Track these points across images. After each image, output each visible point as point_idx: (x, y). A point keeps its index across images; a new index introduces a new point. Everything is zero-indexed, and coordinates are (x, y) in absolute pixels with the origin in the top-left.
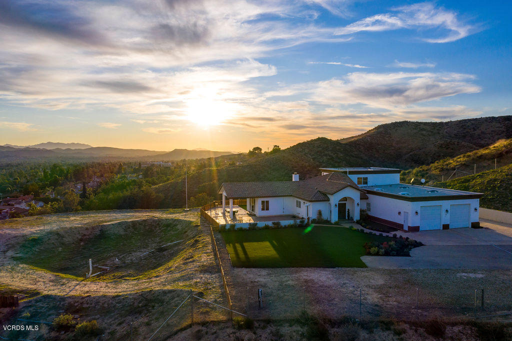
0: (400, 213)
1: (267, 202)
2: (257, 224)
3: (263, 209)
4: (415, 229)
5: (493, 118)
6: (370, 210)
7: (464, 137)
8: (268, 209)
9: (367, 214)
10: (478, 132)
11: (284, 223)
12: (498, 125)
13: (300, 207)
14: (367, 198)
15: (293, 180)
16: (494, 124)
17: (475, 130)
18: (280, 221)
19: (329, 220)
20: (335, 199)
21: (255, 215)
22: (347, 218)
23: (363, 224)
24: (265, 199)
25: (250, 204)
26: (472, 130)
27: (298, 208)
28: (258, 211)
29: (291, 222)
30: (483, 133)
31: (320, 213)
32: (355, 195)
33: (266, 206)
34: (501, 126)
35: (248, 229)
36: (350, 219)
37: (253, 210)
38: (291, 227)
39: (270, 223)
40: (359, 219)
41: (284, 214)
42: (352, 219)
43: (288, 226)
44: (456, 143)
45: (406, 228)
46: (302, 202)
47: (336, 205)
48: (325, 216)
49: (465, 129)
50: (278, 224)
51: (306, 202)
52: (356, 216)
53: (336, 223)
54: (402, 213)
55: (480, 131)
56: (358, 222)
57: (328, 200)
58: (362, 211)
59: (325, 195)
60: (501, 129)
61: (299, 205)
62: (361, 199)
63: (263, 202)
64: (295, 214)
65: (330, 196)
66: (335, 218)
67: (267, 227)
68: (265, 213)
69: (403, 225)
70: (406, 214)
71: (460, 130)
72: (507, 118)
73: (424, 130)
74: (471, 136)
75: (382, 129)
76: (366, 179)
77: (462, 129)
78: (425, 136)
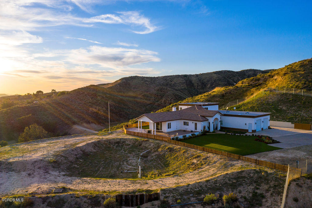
3: (168, 128)
4: (254, 131)
5: (179, 75)
10: (173, 83)
12: (182, 79)
13: (188, 125)
16: (180, 78)
17: (171, 81)
19: (209, 130)
23: (226, 131)
24: (169, 122)
26: (170, 82)
27: (186, 126)
30: (175, 83)
31: (204, 127)
37: (158, 129)
45: (250, 131)
46: (190, 122)
47: (213, 122)
49: (167, 81)
51: (194, 122)
52: (219, 128)
54: (247, 124)
58: (221, 125)
60: (183, 81)
65: (208, 118)
69: (248, 130)
70: (250, 124)
71: (164, 82)
72: (185, 76)
73: (146, 81)
74: (170, 85)
75: (124, 80)
76: (207, 108)
77: (165, 81)
78: (147, 84)
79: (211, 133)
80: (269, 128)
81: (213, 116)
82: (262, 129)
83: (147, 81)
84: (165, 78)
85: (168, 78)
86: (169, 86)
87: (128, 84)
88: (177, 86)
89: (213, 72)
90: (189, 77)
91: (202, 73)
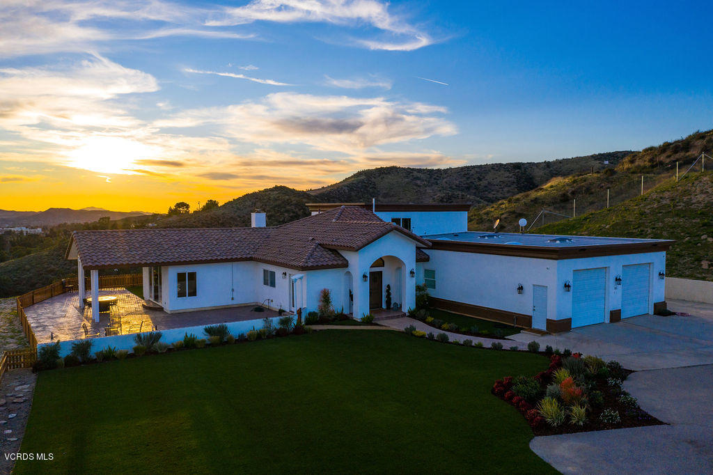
0: (521, 289)
1: (192, 276)
2: (159, 336)
3: (181, 294)
5: (501, 165)
6: (434, 286)
7: (468, 188)
8: (193, 293)
9: (427, 295)
10: (484, 183)
11: (238, 327)
12: (507, 174)
13: (273, 284)
14: (427, 259)
15: (253, 225)
16: (502, 172)
17: (480, 179)
18: (228, 324)
19: (346, 312)
20: (360, 263)
21: (161, 309)
22: (384, 306)
23: (430, 319)
24: (187, 269)
25: (151, 284)
26: (477, 180)
27: (268, 288)
28: (170, 301)
29: (258, 324)
30: (489, 183)
31: (326, 297)
32: (404, 251)
33: (188, 286)
34: (511, 175)
35: (131, 351)
36: (394, 309)
37: (156, 298)
38: (259, 337)
39: (198, 332)
40: (413, 307)
41: (235, 302)
42: (398, 307)
43: (250, 336)
44: (460, 196)
45: (539, 324)
46: (279, 272)
47: (365, 276)
48: (338, 304)
49: (468, 178)
50: (222, 331)
51: (288, 271)
52: (409, 303)
53: (368, 321)
54: (528, 289)
55: (486, 182)
56: (412, 315)
57: (345, 265)
58: (418, 288)
59: (334, 251)
60: (510, 179)
61: (270, 280)
62: (418, 261)
63: (181, 277)
64: (262, 301)
65: (349, 256)
66: (361, 309)
67: (189, 345)
68: (188, 304)
69: (530, 317)
70: (540, 289)
71: (462, 180)
72: (517, 166)
73: (418, 178)
74: (476, 188)
75: (363, 177)
77: (465, 179)
78: (420, 186)
80: (661, 310)
81: (360, 244)
82: (615, 316)
83: (420, 179)
84: (465, 172)
85: (473, 172)
86: (474, 191)
87: (371, 186)
88: (493, 191)
89: (592, 156)
90: (526, 168)
91: (560, 158)
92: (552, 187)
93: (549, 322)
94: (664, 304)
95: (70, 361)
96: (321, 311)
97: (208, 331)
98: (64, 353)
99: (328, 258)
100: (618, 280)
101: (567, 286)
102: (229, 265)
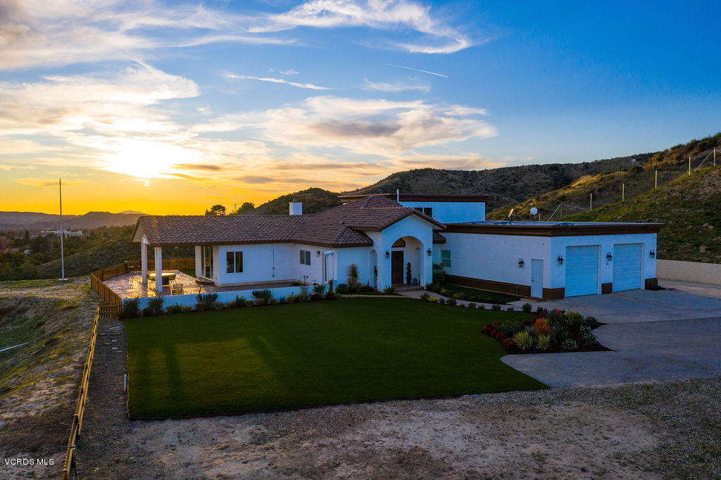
0: (521, 263)
1: (240, 255)
2: (215, 297)
3: (230, 270)
5: (538, 166)
6: (449, 265)
7: (504, 190)
8: (240, 270)
9: (444, 272)
10: (520, 184)
11: (278, 293)
12: (544, 175)
13: (309, 263)
14: (443, 241)
15: (291, 213)
16: (539, 173)
17: (516, 181)
18: (271, 290)
19: (372, 285)
20: (383, 242)
21: (212, 284)
22: (405, 282)
23: (444, 291)
24: (234, 249)
25: (203, 267)
26: (513, 182)
27: (304, 266)
28: (220, 275)
29: (297, 291)
30: (525, 185)
31: (354, 272)
32: (421, 232)
33: (235, 263)
34: (548, 176)
35: (194, 308)
36: (413, 283)
37: (208, 275)
38: (297, 300)
39: (247, 295)
40: (430, 282)
41: (275, 279)
42: (417, 283)
43: (290, 299)
44: (495, 197)
45: (536, 293)
46: (313, 251)
47: (387, 253)
48: (364, 278)
49: (504, 180)
50: (266, 295)
51: (321, 249)
52: (426, 278)
53: (389, 291)
54: (528, 263)
55: (523, 184)
56: (429, 288)
57: (370, 244)
58: (435, 267)
59: (361, 232)
60: (548, 181)
61: (305, 259)
62: (434, 242)
63: (230, 257)
64: (297, 278)
65: (372, 236)
66: (384, 281)
67: (240, 304)
68: (235, 278)
69: (529, 288)
70: (538, 262)
71: (497, 182)
72: (555, 167)
73: (452, 180)
74: (513, 190)
75: (397, 179)
76: (429, 211)
77: (500, 180)
78: (453, 188)
79: (380, 293)
80: (652, 285)
81: (382, 225)
82: (607, 288)
83: (455, 181)
84: (501, 173)
85: (509, 173)
86: (509, 193)
87: (405, 188)
90: (563, 170)
91: (599, 159)
92: (580, 185)
93: (545, 291)
94: (655, 280)
95: (147, 313)
96: (350, 283)
97: (256, 294)
98: (142, 306)
99: (356, 238)
100: (609, 256)
101: (560, 260)
102: (269, 246)
